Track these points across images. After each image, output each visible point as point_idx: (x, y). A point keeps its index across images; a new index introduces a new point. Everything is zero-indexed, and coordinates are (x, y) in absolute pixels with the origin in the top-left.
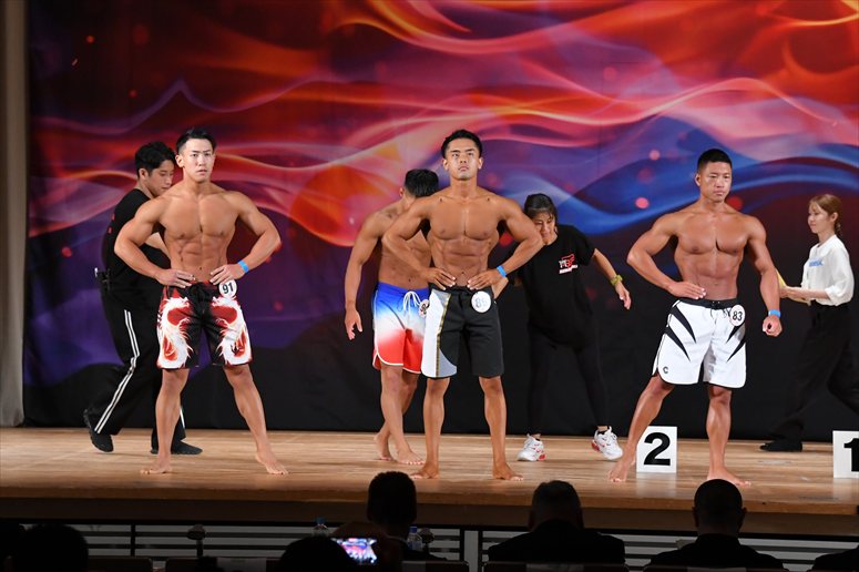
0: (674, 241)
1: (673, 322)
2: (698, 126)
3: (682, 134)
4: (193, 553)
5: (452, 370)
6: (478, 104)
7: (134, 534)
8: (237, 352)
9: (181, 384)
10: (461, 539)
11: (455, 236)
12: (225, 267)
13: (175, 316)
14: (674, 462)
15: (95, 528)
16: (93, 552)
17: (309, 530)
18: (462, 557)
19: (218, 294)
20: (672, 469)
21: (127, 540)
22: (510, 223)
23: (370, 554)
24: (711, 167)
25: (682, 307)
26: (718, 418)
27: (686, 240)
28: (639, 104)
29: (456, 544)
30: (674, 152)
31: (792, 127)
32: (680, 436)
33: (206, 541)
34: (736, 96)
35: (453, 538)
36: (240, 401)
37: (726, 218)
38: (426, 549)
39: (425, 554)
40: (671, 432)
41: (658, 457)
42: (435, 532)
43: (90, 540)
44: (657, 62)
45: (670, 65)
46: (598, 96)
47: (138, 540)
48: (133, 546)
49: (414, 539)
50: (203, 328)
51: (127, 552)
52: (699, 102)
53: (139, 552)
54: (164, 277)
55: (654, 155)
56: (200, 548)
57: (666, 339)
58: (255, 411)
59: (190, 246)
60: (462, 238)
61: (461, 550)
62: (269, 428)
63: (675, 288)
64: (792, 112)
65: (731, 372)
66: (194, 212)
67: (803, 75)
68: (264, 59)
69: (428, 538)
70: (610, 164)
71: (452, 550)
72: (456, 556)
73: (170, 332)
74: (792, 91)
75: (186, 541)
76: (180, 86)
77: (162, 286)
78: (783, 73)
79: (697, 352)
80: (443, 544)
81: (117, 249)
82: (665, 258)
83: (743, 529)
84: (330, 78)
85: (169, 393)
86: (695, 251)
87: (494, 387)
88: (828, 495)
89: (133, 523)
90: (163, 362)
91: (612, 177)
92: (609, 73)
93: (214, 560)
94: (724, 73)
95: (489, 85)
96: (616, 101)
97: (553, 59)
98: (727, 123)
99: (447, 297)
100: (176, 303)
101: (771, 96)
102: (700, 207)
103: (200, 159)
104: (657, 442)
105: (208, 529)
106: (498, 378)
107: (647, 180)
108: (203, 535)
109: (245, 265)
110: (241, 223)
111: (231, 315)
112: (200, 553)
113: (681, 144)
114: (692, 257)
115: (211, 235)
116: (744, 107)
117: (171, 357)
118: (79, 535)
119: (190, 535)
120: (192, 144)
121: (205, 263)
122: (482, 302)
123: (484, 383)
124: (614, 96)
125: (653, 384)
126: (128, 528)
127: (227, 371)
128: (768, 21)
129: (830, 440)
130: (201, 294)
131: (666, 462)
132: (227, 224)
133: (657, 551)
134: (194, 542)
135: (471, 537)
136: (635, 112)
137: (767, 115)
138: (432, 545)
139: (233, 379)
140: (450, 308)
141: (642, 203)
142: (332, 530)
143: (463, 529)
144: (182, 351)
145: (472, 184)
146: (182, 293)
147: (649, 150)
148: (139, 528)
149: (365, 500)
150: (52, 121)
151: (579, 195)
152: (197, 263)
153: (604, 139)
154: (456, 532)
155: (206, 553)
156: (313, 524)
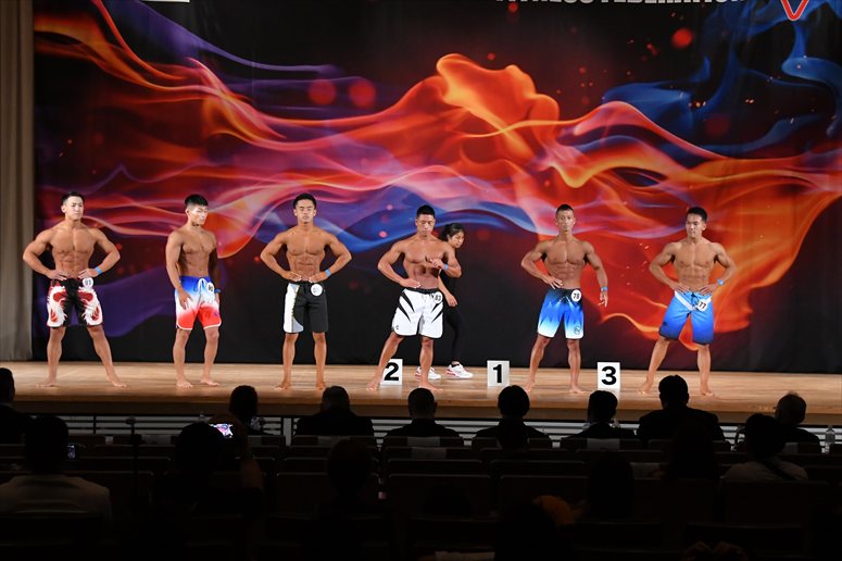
0: (402, 256)
1: (402, 301)
2: (413, 191)
3: (405, 196)
4: (129, 432)
5: (301, 328)
6: (291, 178)
7: (95, 422)
8: (94, 318)
9: (61, 336)
10: (282, 422)
11: (301, 253)
12: (88, 270)
13: (57, 297)
14: (400, 379)
15: (74, 418)
16: (71, 432)
17: (196, 419)
18: (282, 433)
19: (82, 286)
20: (400, 382)
21: (91, 425)
22: (332, 246)
23: (229, 432)
24: (422, 217)
25: (407, 292)
26: (426, 354)
27: (409, 256)
28: (381, 179)
29: (279, 426)
30: (401, 206)
31: (465, 193)
32: (404, 364)
33: (136, 425)
34: (435, 175)
35: (277, 423)
36: (97, 347)
37: (431, 243)
38: (262, 429)
39: (261, 432)
40: (399, 362)
41: (392, 376)
42: (267, 419)
43: (69, 425)
44: (391, 156)
45: (398, 158)
46: (359, 174)
47: (98, 425)
48: (95, 428)
49: (254, 423)
50: (74, 304)
51: (91, 432)
52: (414, 178)
53: (98, 432)
54: (51, 274)
55: (390, 207)
56: (133, 429)
57: (398, 310)
58: (106, 352)
59: (67, 258)
60: (305, 255)
61: (282, 429)
62: (114, 360)
63: (403, 282)
64: (466, 184)
65: (434, 329)
66: (70, 239)
67: (470, 164)
68: (169, 153)
69: (262, 423)
70: (365, 212)
71: (277, 429)
72: (279, 433)
73: (54, 306)
74: (465, 173)
75: (125, 425)
76: (122, 168)
77: (50, 280)
78: (460, 163)
79: (415, 318)
80: (271, 426)
81: (24, 257)
82: (398, 266)
83: (436, 415)
84: (208, 164)
85: (55, 340)
86: (414, 262)
87: (320, 339)
88: (484, 396)
89: (95, 415)
90: (50, 323)
91: (367, 219)
92: (364, 162)
93: (140, 436)
94: (428, 163)
95: (297, 168)
96: (368, 177)
97: (332, 153)
98: (430, 190)
99: (297, 287)
100: (58, 289)
101: (453, 175)
102: (417, 237)
103: (77, 208)
104: (392, 368)
105: (137, 418)
106: (323, 334)
107: (384, 221)
108: (135, 422)
109: (99, 270)
110: (97, 247)
111: (89, 297)
112: (133, 432)
113: (405, 201)
114: (413, 265)
115: (80, 252)
116: (439, 181)
117: (55, 321)
118: (63, 422)
119: (127, 422)
120: (72, 200)
121: (76, 267)
122: (317, 290)
123: (316, 336)
124: (367, 174)
125: (392, 336)
126: (92, 418)
127: (89, 329)
128: (451, 134)
129: (486, 366)
130: (73, 284)
131: (397, 379)
132: (89, 247)
133: (390, 428)
134: (129, 426)
135: (288, 422)
136: (379, 183)
137: (452, 186)
138: (265, 426)
139: (93, 334)
140: (298, 294)
141: (383, 234)
142: (208, 419)
143: (283, 417)
144: (61, 317)
145: (310, 225)
146: (61, 283)
147: (387, 204)
148: (98, 418)
149: (228, 401)
150: (48, 187)
151: (348, 230)
152: (71, 267)
153: (362, 198)
154: (279, 419)
155: (137, 432)
156: (197, 415)
